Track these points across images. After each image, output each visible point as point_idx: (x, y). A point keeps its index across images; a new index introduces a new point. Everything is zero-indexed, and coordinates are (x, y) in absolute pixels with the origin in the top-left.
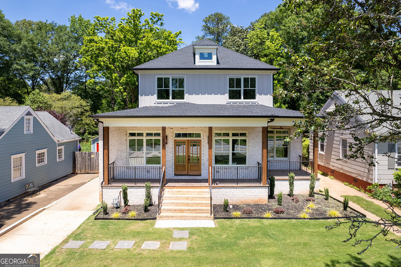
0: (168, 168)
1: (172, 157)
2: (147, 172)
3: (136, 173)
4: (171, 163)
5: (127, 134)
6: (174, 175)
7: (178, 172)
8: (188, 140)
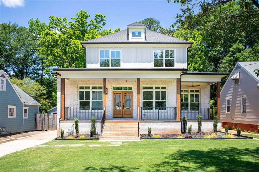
0: (108, 112)
1: (111, 104)
2: (93, 115)
3: (85, 115)
4: (110, 108)
5: (78, 87)
6: (112, 118)
7: (115, 115)
8: (123, 92)
